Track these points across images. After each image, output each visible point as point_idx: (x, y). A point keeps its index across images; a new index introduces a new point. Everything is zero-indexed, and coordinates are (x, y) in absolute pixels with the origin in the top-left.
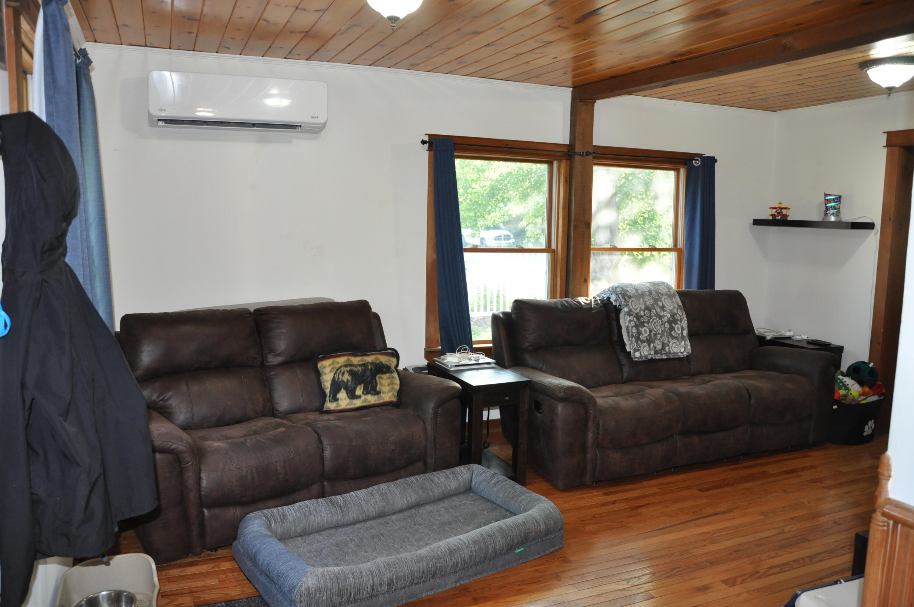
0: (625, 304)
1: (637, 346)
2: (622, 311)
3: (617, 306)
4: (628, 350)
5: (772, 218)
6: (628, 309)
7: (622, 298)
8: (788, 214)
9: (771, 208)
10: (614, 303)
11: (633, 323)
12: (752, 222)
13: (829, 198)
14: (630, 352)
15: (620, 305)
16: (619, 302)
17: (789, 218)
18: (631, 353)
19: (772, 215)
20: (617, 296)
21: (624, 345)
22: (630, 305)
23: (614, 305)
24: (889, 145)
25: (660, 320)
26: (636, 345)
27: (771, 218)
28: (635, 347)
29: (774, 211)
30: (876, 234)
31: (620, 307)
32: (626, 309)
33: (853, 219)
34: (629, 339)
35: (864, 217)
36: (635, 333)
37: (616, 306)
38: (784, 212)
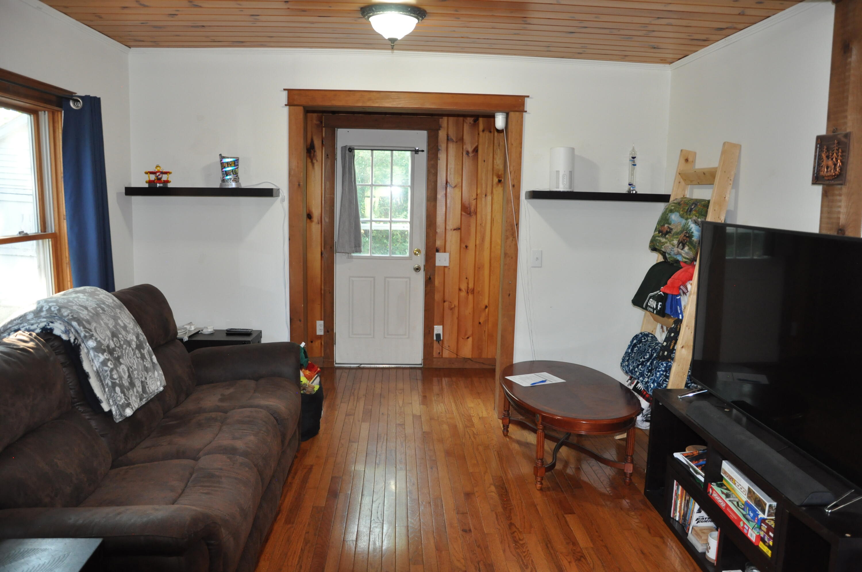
0: (87, 334)
1: (125, 398)
2: (81, 348)
3: (72, 340)
4: (106, 408)
5: (149, 185)
6: (95, 343)
7: (79, 325)
8: (169, 179)
9: (146, 173)
10: (64, 337)
11: (111, 364)
12: (124, 191)
13: (225, 160)
14: (110, 411)
15: (76, 339)
16: (72, 333)
17: (170, 185)
18: (114, 413)
19: (150, 182)
20: (66, 325)
21: (98, 401)
22: (95, 334)
23: (66, 341)
24: (290, 104)
25: (131, 349)
26: (123, 397)
27: (147, 186)
28: (122, 401)
29: (153, 177)
30: (283, 200)
31: (76, 341)
32: (91, 343)
33: (253, 185)
34: (105, 391)
35: (265, 182)
36: (118, 379)
37: (69, 341)
38: (164, 177)
